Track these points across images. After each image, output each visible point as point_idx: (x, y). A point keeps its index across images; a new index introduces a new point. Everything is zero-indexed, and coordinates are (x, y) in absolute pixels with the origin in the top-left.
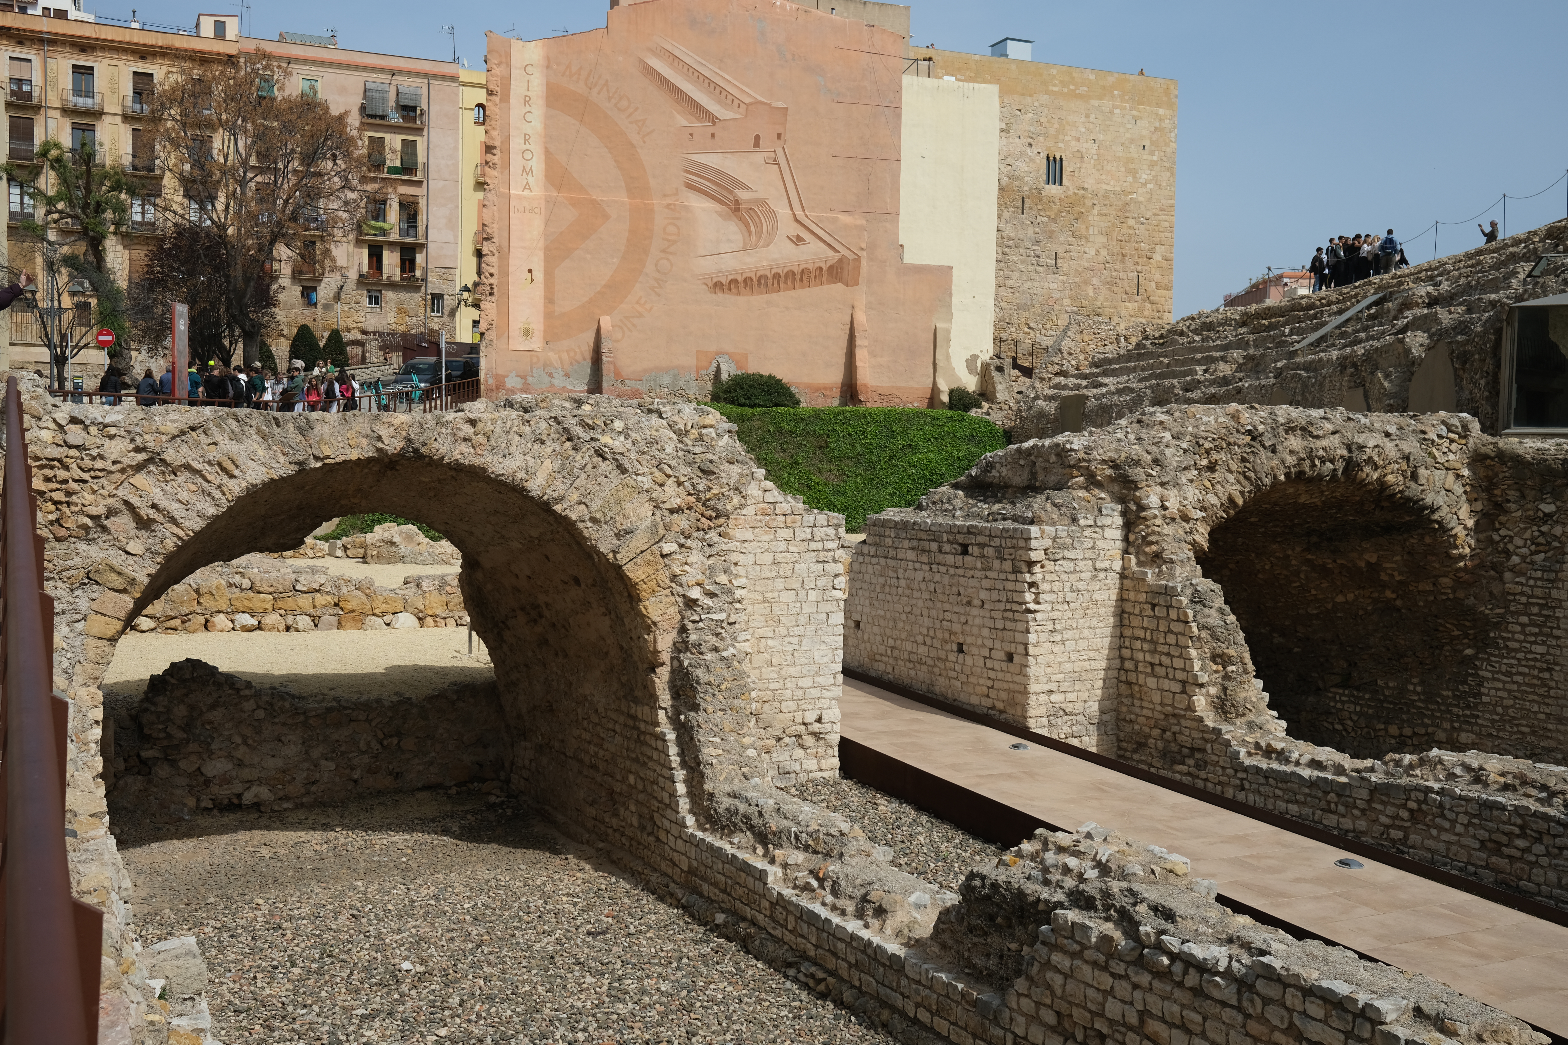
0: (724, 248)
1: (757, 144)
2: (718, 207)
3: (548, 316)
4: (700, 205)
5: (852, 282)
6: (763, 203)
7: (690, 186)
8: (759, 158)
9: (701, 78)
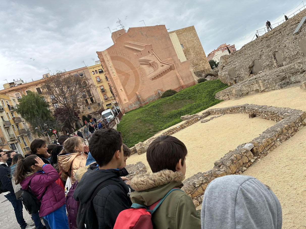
0: (151, 72)
1: (149, 53)
2: (147, 66)
3: (127, 96)
4: (144, 67)
5: (174, 69)
6: (154, 62)
7: (141, 64)
8: (150, 55)
9: (135, 45)
